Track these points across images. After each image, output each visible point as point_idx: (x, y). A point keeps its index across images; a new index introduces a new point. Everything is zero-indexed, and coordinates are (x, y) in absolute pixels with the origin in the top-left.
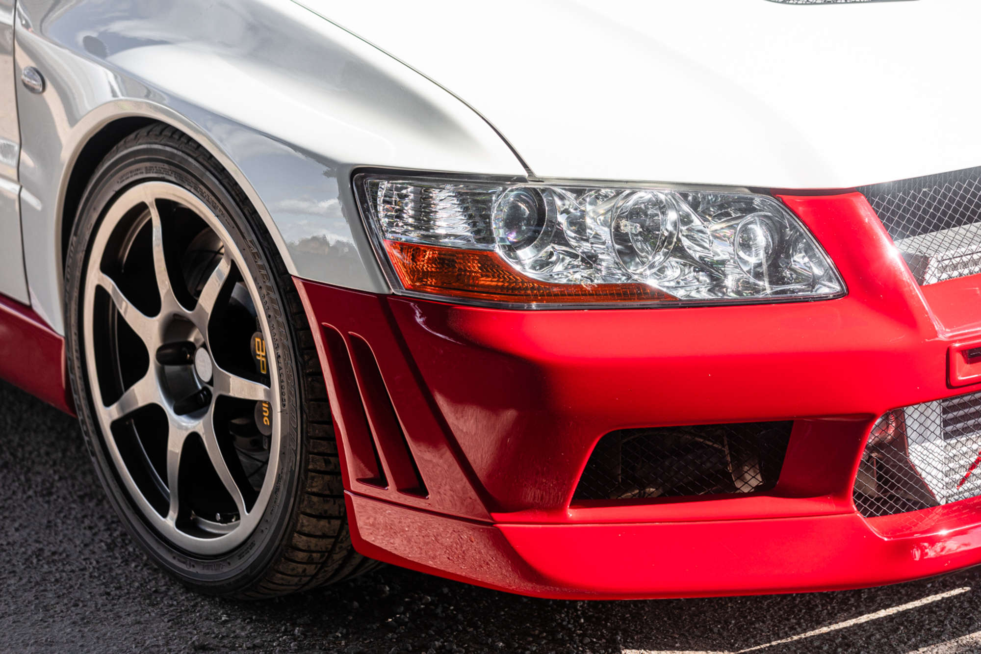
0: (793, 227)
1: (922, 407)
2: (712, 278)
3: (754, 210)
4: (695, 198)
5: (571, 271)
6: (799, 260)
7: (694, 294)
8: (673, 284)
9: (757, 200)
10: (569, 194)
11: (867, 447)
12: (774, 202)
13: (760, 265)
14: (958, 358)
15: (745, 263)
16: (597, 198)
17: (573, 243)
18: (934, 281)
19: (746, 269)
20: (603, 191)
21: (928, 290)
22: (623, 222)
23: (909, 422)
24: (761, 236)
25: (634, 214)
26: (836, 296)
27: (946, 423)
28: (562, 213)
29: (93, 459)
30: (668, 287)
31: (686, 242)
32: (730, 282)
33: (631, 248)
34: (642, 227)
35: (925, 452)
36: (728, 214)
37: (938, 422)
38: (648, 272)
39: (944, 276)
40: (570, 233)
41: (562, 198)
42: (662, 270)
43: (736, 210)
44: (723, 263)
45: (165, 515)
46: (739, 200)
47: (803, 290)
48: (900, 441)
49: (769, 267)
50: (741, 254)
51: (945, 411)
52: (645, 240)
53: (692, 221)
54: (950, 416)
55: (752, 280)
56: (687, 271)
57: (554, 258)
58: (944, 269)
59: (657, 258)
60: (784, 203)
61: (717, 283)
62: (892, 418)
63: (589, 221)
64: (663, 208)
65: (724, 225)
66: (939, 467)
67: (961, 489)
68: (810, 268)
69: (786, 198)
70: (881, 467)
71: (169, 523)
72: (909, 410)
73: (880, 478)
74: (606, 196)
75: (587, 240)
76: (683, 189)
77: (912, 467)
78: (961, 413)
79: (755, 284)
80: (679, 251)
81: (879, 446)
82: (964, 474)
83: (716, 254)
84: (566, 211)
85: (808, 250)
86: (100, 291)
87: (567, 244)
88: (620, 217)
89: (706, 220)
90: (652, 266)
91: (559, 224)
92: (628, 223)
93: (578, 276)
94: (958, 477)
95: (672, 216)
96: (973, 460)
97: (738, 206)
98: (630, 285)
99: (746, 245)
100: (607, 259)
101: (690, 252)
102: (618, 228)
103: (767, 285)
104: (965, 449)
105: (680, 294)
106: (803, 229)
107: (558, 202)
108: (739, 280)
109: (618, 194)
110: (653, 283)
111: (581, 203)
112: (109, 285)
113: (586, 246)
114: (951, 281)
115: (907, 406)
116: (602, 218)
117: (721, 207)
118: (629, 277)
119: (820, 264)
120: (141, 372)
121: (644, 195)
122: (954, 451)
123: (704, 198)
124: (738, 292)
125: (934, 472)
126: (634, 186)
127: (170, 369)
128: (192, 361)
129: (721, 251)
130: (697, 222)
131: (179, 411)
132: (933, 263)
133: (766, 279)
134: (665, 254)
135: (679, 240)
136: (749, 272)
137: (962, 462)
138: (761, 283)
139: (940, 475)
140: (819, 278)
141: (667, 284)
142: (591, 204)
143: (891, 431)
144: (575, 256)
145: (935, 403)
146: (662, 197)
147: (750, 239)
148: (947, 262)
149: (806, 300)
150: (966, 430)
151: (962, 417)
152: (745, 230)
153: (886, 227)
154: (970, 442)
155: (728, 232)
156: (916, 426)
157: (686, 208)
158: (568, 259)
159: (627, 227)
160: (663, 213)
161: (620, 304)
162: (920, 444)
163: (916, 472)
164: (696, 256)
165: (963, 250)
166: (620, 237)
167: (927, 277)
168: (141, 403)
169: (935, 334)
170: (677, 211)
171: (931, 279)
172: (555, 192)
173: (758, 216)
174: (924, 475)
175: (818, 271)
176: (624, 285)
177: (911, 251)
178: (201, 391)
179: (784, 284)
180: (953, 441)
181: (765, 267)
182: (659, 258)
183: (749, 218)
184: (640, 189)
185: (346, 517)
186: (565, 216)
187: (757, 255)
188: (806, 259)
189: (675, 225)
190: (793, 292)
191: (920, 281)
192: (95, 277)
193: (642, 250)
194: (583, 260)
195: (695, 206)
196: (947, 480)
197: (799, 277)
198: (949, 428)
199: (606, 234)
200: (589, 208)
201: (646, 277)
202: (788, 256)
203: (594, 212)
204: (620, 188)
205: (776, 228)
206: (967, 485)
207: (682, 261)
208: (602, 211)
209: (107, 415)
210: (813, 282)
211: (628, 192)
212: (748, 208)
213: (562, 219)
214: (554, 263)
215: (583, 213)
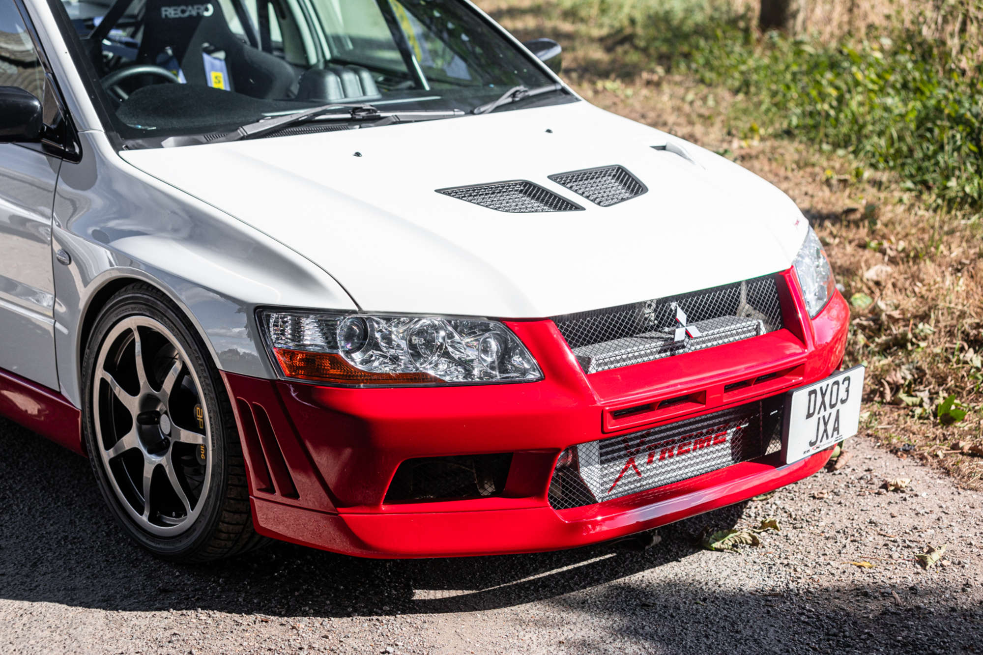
0: (513, 341)
1: (588, 445)
2: (465, 369)
3: (490, 330)
4: (456, 324)
5: (383, 366)
6: (517, 359)
7: (455, 379)
8: (442, 373)
9: (492, 325)
10: (382, 321)
11: (556, 469)
12: (502, 326)
13: (493, 362)
14: (608, 416)
15: (485, 361)
16: (398, 323)
17: (384, 349)
18: (594, 372)
19: (485, 364)
20: (402, 319)
21: (591, 377)
22: (414, 338)
23: (580, 454)
24: (494, 345)
25: (420, 333)
26: (538, 380)
27: (601, 455)
28: (378, 332)
29: (98, 482)
30: (440, 375)
31: (450, 349)
32: (476, 372)
33: (418, 352)
34: (425, 340)
35: (589, 472)
36: (475, 333)
37: (597, 454)
38: (429, 367)
39: (600, 369)
40: (383, 344)
41: (378, 323)
42: (436, 365)
43: (479, 331)
44: (472, 361)
45: (141, 514)
46: (482, 324)
47: (518, 377)
48: (575, 465)
49: (499, 363)
50: (483, 356)
51: (601, 448)
52: (426, 348)
53: (454, 337)
54: (604, 450)
55: (489, 371)
56: (451, 365)
57: (373, 358)
58: (599, 365)
59: (434, 358)
60: (507, 326)
61: (468, 373)
62: (570, 452)
63: (393, 337)
64: (436, 329)
65: (472, 339)
66: (598, 480)
67: (610, 493)
68: (522, 364)
69: (508, 323)
70: (564, 480)
71: (144, 518)
72: (580, 447)
73: (563, 486)
74: (404, 322)
75: (393, 348)
76: (449, 318)
77: (582, 480)
78: (610, 449)
79: (491, 373)
80: (446, 354)
81: (563, 467)
82: (612, 485)
83: (468, 356)
84: (381, 331)
85: (522, 354)
86: (103, 381)
87: (381, 350)
88: (412, 335)
89: (462, 336)
90: (430, 363)
91: (376, 338)
92: (417, 338)
93: (387, 369)
94: (608, 486)
95: (442, 333)
96: (617, 476)
97: (480, 328)
98: (418, 373)
99: (486, 350)
100: (404, 359)
101: (453, 355)
102: (410, 341)
103: (498, 374)
104: (612, 470)
105: (447, 379)
106: (518, 341)
107: (376, 326)
108: (481, 371)
109: (411, 321)
110: (431, 373)
111: (389, 326)
112: (109, 378)
113: (392, 352)
114: (604, 373)
115: (580, 443)
116: (401, 335)
117: (471, 328)
118: (417, 369)
119: (528, 362)
120: (128, 429)
121: (425, 322)
122: (606, 471)
123: (461, 323)
124: (480, 378)
125: (595, 483)
126: (420, 316)
127: (144, 427)
128: (158, 422)
129: (472, 354)
130: (457, 337)
131: (150, 452)
132: (593, 361)
133: (497, 370)
134: (438, 356)
135: (446, 348)
136: (487, 366)
137: (611, 478)
138: (494, 372)
139: (598, 485)
140: (528, 369)
141: (439, 373)
142: (395, 327)
143: (570, 459)
144: (385, 357)
145: (595, 443)
146: (436, 323)
147: (488, 347)
148: (601, 361)
149: (520, 382)
150: (614, 459)
151: (611, 451)
152: (485, 341)
153: (566, 340)
154: (615, 466)
155: (475, 343)
156: (584, 456)
157: (450, 329)
158: (381, 359)
159: (416, 340)
160: (437, 332)
161: (412, 384)
162: (586, 467)
163: (584, 483)
164: (457, 357)
165: (611, 354)
166: (412, 346)
167: (590, 369)
168: (127, 448)
169: (595, 402)
170: (445, 331)
171: (592, 370)
172: (374, 320)
173: (493, 334)
174: (589, 485)
175: (527, 366)
176: (414, 374)
177: (580, 354)
178: (164, 440)
179: (508, 373)
180: (606, 466)
181: (496, 363)
182: (435, 358)
183: (487, 335)
184: (424, 318)
185: (250, 512)
186: (380, 334)
187: (492, 356)
188: (521, 359)
189: (444, 338)
190: (513, 377)
191: (586, 372)
192: (100, 373)
193: (425, 354)
194: (390, 359)
195: (455, 327)
196: (602, 488)
197: (517, 369)
198: (603, 458)
199: (404, 344)
200: (394, 329)
201: (427, 369)
202: (510, 357)
203: (397, 331)
204: (412, 317)
205: (503, 341)
206: (614, 491)
207: (448, 360)
208: (401, 331)
209: (107, 455)
210: (524, 372)
211: (416, 319)
212: (487, 329)
213: (378, 335)
214: (374, 361)
215: (391, 333)
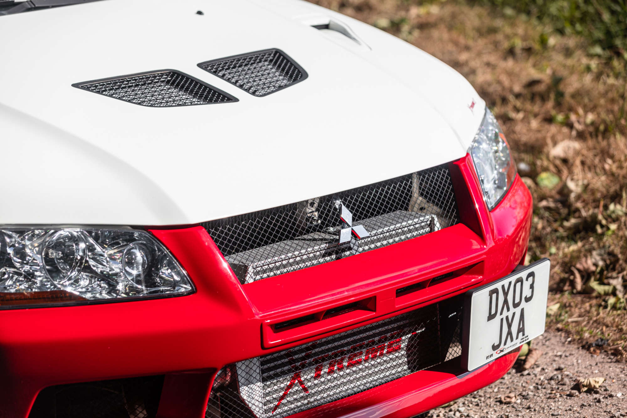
0: (159, 250)
1: (247, 362)
2: (109, 284)
3: (135, 240)
4: (97, 234)
5: (18, 284)
6: (165, 272)
7: (98, 296)
8: (84, 290)
9: (136, 234)
10: (14, 235)
11: (213, 389)
12: (148, 235)
13: (139, 275)
14: (268, 331)
15: (130, 274)
16: (33, 236)
17: (18, 265)
18: (251, 281)
19: (130, 278)
20: (36, 232)
21: (249, 288)
22: (50, 251)
23: (239, 372)
24: (139, 256)
25: (57, 245)
26: (189, 293)
27: (263, 371)
28: (10, 247)
30: (80, 292)
31: (92, 263)
32: (120, 287)
33: (57, 268)
34: (62, 253)
35: (250, 391)
36: (118, 244)
37: (258, 371)
38: (67, 283)
39: (258, 277)
40: (16, 260)
41: (10, 237)
42: (77, 281)
43: (123, 241)
44: (116, 275)
46: (125, 234)
47: (168, 290)
48: (234, 386)
49: (145, 277)
50: (127, 268)
51: (262, 364)
52: (65, 262)
53: (95, 249)
54: (266, 367)
55: (135, 285)
56: (93, 281)
57: (6, 276)
58: (257, 273)
59: (74, 273)
60: (153, 235)
61: (112, 288)
62: (228, 370)
63: (28, 251)
64: (76, 240)
65: (116, 251)
66: (260, 400)
67: (274, 413)
68: (172, 276)
69: (154, 232)
70: (222, 402)
72: (239, 365)
73: (222, 409)
74: (38, 235)
75: (27, 264)
76: (88, 228)
77: (243, 401)
78: (272, 364)
79: (137, 288)
80: (88, 269)
81: (221, 388)
82: (276, 403)
83: (111, 269)
84: (13, 246)
85: (171, 266)
87: (15, 267)
88: (48, 248)
89: (104, 248)
90: (70, 279)
91: (9, 254)
92: (53, 252)
93: (22, 287)
94: (272, 406)
95: (82, 245)
96: (281, 394)
97: (124, 238)
98: (56, 291)
99: (130, 263)
100: (40, 277)
101: (94, 268)
102: (47, 254)
103: (144, 288)
104: (276, 387)
105: (88, 296)
106: (166, 251)
107: (8, 240)
108: (126, 286)
109: (46, 233)
110: (71, 290)
111: (22, 240)
113: (27, 268)
114: (262, 280)
115: (238, 362)
116: (37, 249)
117: (113, 239)
118: (55, 286)
119: (178, 273)
121: (64, 232)
122: (269, 389)
123: (102, 233)
124: (126, 293)
125: (257, 403)
126: (57, 227)
129: (116, 268)
130: (98, 249)
132: (251, 270)
133: (144, 284)
134: (79, 271)
135: (87, 262)
136: (132, 280)
137: (274, 396)
138: (140, 287)
139: (261, 405)
140: (178, 282)
141: (80, 290)
142: (29, 240)
143: (228, 378)
144: (20, 274)
145: (255, 359)
146: (75, 234)
147: (132, 259)
148: (259, 269)
149: (169, 296)
150: (277, 376)
151: (273, 367)
152: (129, 253)
153: (219, 248)
154: (279, 383)
155: (119, 255)
156: (244, 374)
157: (91, 240)
158: (16, 277)
159: (53, 254)
160: (76, 244)
161: (50, 304)
162: (247, 385)
163: (245, 404)
164: (99, 271)
165: (269, 260)
166: (48, 260)
167: (247, 278)
169: (253, 315)
170: (85, 243)
171: (249, 280)
172: (5, 234)
173: (137, 244)
174: (250, 405)
175: (176, 278)
176: (51, 292)
177: (235, 262)
179: (155, 286)
180: (268, 383)
181: (142, 277)
182: (74, 274)
183: (131, 245)
184: (60, 229)
186: (12, 248)
187: (138, 269)
188: (169, 271)
189: (84, 251)
190: (162, 291)
191: (243, 282)
193: (64, 269)
194: (25, 277)
195: (96, 239)
196: (265, 407)
197: (165, 282)
198: (265, 375)
199: (39, 260)
200: (28, 243)
201: (66, 286)
202: (158, 269)
203: (31, 245)
204: (47, 228)
205: (149, 251)
206: (279, 410)
207: (90, 275)
208: (36, 245)
210: (174, 284)
211: (52, 231)
212: (131, 239)
213: (10, 251)
214: (7, 279)
215: (24, 246)
